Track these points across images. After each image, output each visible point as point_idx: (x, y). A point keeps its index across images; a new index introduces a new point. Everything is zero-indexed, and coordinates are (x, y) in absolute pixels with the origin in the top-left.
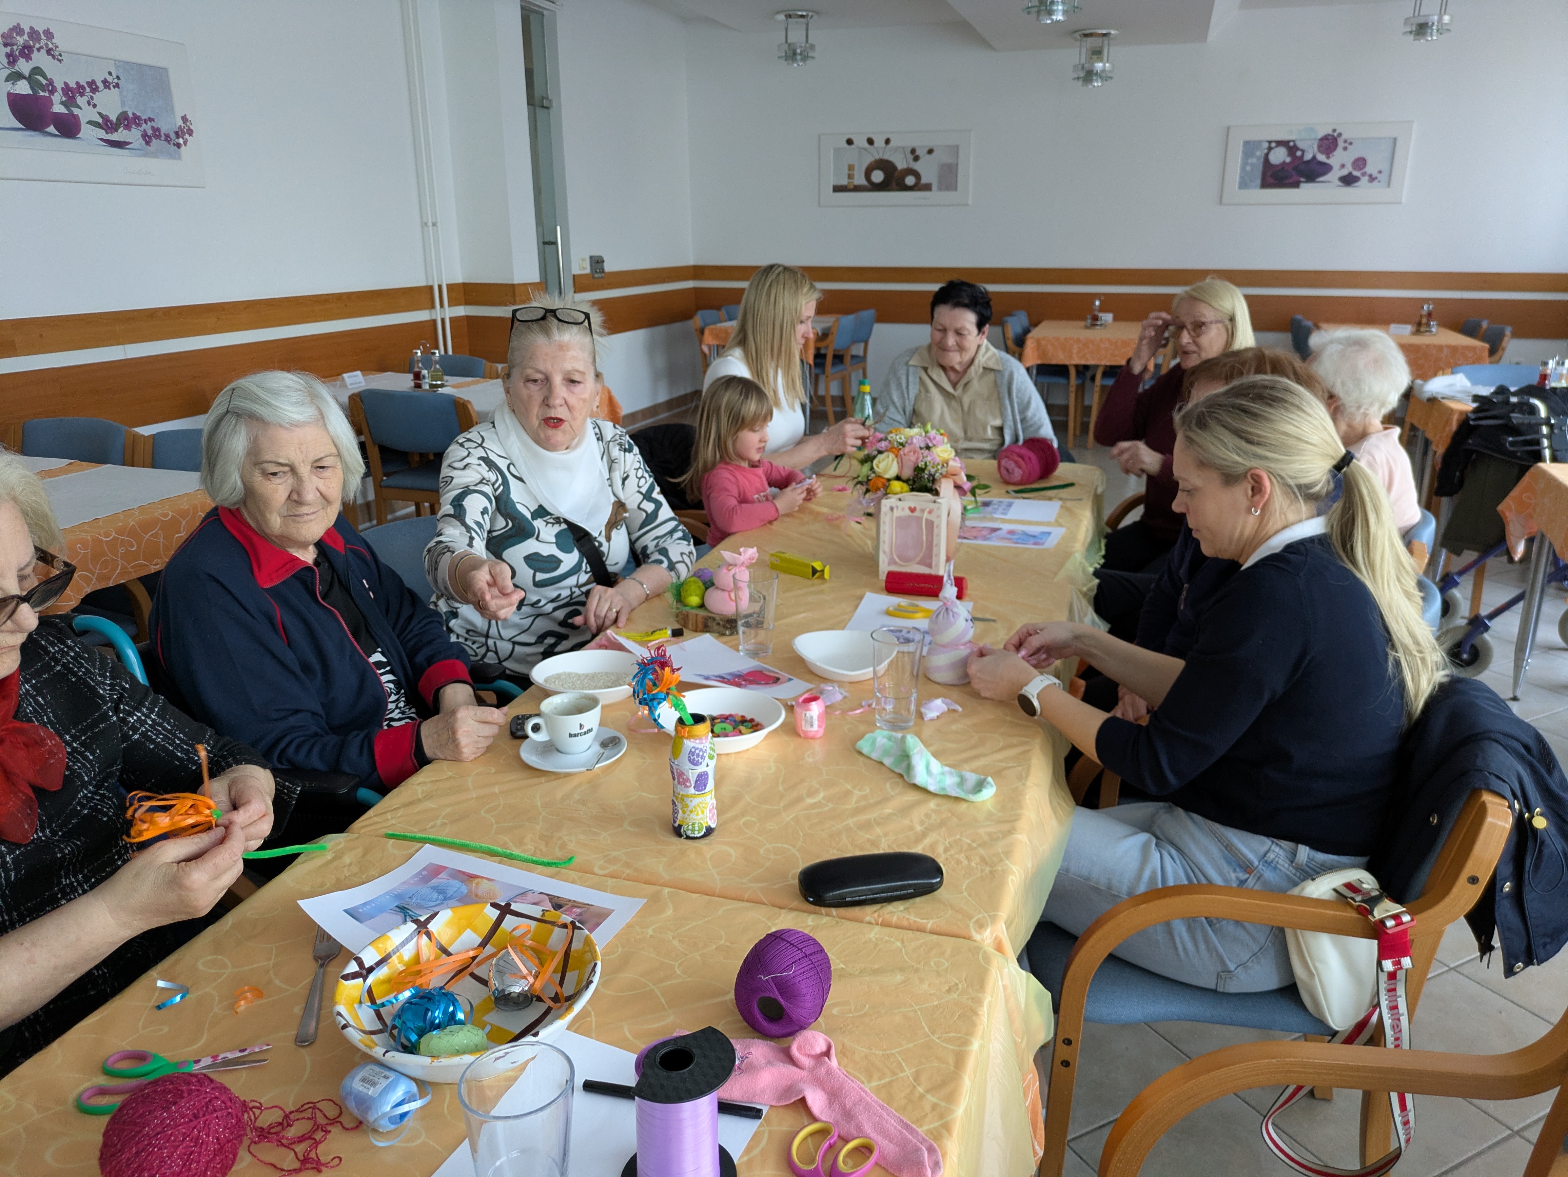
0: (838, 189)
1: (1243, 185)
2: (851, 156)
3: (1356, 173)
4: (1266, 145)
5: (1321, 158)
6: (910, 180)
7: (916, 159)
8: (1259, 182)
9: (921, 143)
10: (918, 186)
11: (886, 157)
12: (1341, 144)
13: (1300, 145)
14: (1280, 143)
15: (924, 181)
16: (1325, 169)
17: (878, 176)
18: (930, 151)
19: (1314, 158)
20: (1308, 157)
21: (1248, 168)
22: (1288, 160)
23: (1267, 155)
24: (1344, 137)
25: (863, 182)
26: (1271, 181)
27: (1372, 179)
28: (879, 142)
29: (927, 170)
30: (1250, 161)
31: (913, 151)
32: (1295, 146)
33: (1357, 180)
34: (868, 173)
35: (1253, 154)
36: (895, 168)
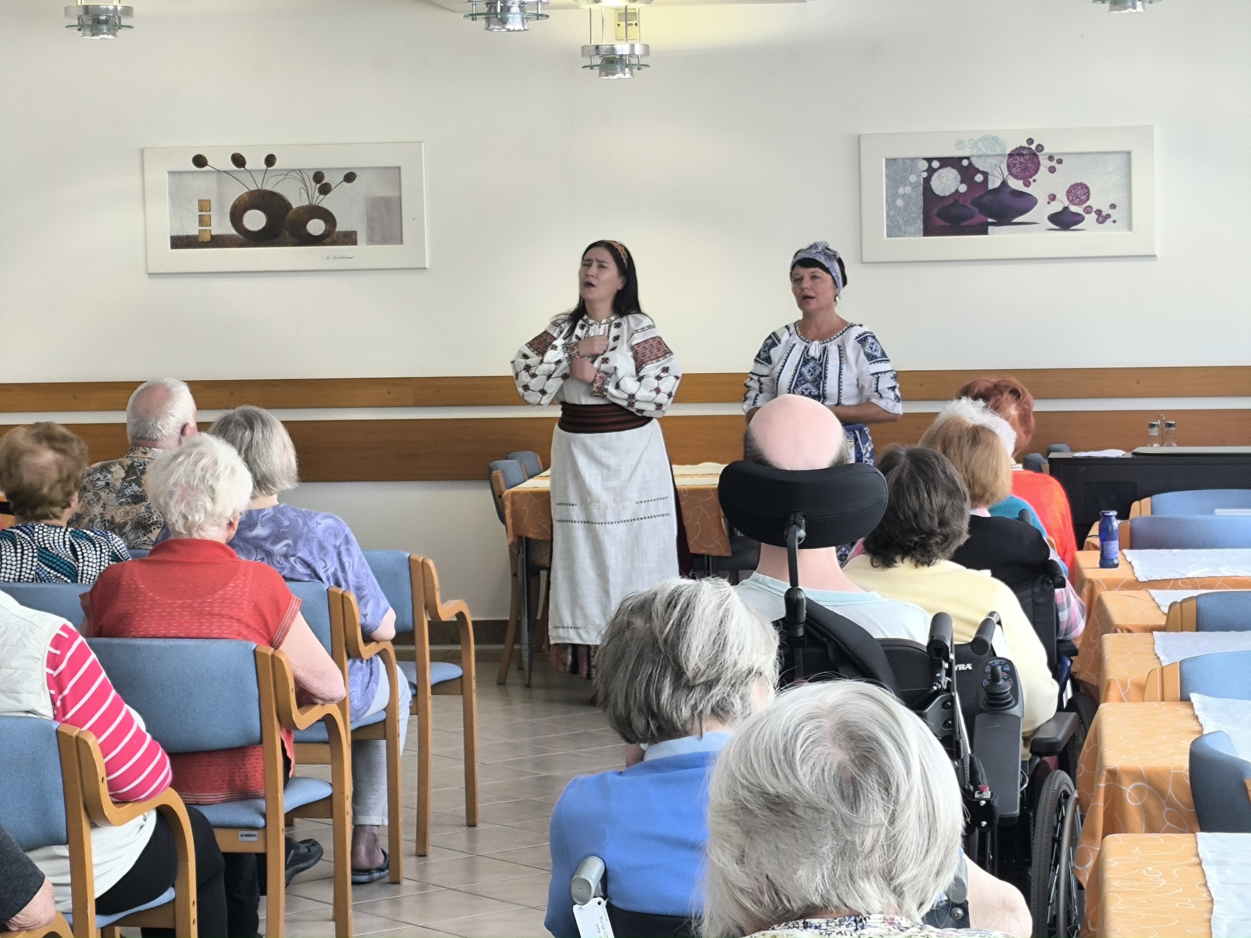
0: (179, 242)
1: (894, 230)
2: (202, 184)
3: (1074, 209)
4: (924, 165)
5: (1016, 184)
6: (316, 227)
7: (325, 190)
8: (920, 225)
10: (332, 237)
11: (268, 187)
12: (1045, 163)
13: (979, 164)
14: (945, 162)
15: (341, 227)
16: (1024, 204)
17: (256, 220)
18: (350, 177)
19: (1004, 183)
20: (994, 183)
21: (900, 202)
22: (963, 188)
23: (927, 180)
24: (1047, 150)
25: (230, 230)
26: (940, 222)
27: (1102, 218)
28: (255, 162)
29: (347, 208)
30: (901, 191)
31: (318, 177)
32: (970, 164)
33: (1077, 219)
34: (236, 215)
35: (903, 181)
36: (286, 205)
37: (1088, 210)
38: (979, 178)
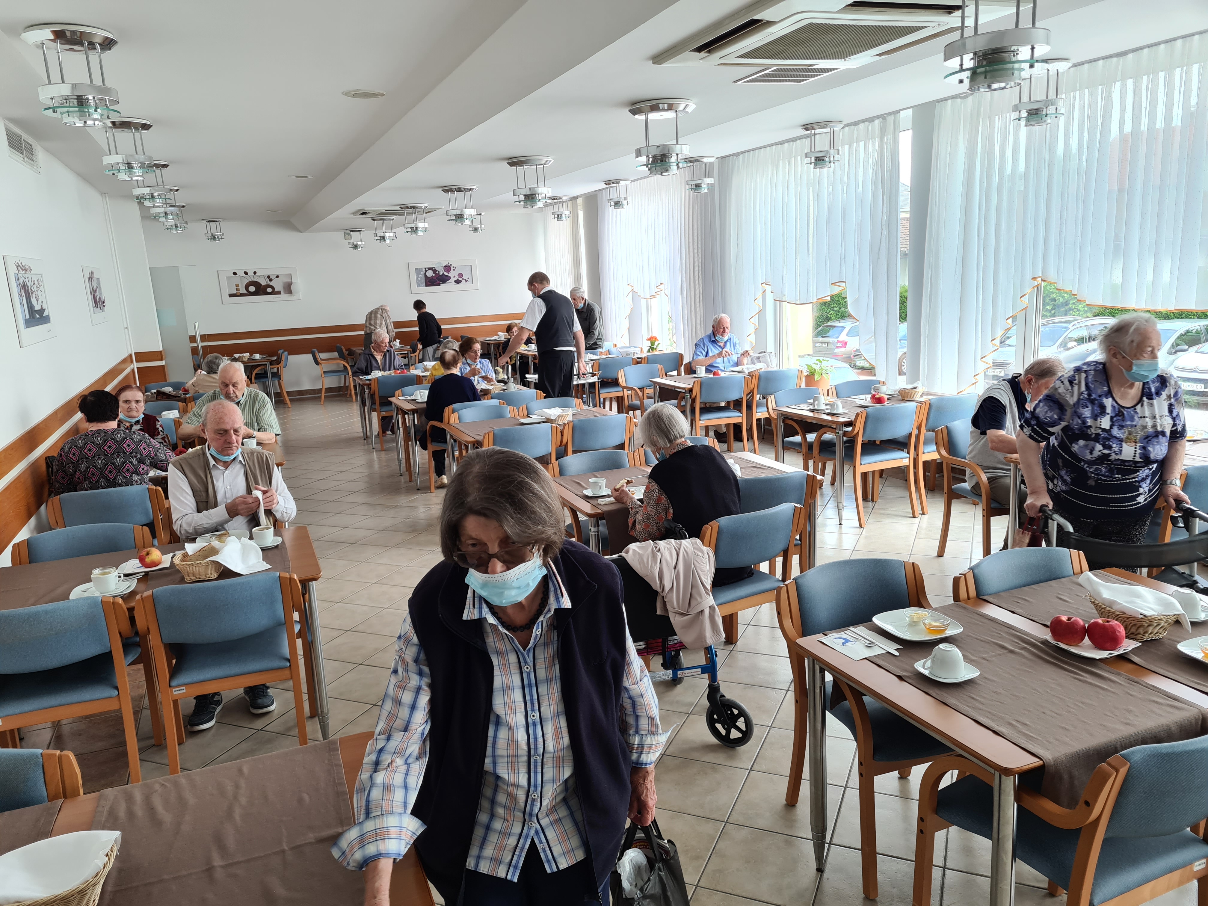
0: (231, 295)
1: (418, 286)
2: (236, 280)
3: (460, 279)
4: (424, 270)
5: (446, 274)
6: (269, 290)
7: (271, 280)
8: (424, 284)
9: (273, 273)
10: (274, 292)
11: (255, 280)
12: (452, 268)
13: (437, 269)
14: (429, 269)
15: (276, 290)
16: (449, 278)
17: (252, 289)
18: (277, 277)
19: (443, 273)
20: (441, 273)
21: (419, 279)
22: (434, 275)
23: (425, 273)
24: (453, 265)
25: (244, 291)
26: (429, 283)
27: (466, 281)
28: (251, 273)
29: (278, 285)
30: (419, 276)
31: (269, 277)
32: (435, 269)
33: (461, 281)
34: (247, 288)
35: (420, 274)
36: (261, 285)
37: (463, 279)
38: (437, 272)
